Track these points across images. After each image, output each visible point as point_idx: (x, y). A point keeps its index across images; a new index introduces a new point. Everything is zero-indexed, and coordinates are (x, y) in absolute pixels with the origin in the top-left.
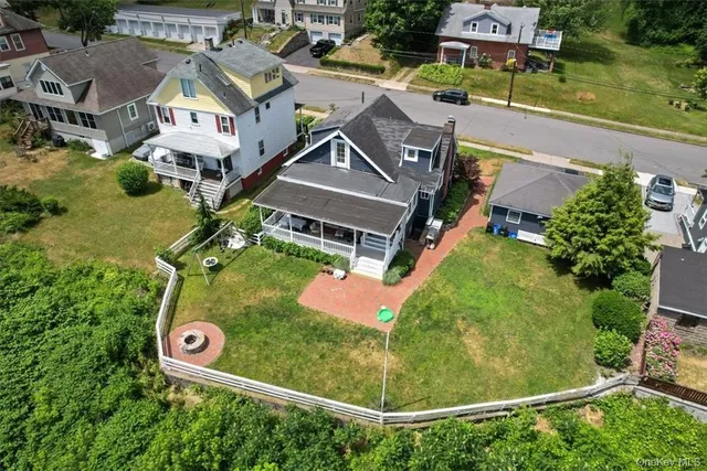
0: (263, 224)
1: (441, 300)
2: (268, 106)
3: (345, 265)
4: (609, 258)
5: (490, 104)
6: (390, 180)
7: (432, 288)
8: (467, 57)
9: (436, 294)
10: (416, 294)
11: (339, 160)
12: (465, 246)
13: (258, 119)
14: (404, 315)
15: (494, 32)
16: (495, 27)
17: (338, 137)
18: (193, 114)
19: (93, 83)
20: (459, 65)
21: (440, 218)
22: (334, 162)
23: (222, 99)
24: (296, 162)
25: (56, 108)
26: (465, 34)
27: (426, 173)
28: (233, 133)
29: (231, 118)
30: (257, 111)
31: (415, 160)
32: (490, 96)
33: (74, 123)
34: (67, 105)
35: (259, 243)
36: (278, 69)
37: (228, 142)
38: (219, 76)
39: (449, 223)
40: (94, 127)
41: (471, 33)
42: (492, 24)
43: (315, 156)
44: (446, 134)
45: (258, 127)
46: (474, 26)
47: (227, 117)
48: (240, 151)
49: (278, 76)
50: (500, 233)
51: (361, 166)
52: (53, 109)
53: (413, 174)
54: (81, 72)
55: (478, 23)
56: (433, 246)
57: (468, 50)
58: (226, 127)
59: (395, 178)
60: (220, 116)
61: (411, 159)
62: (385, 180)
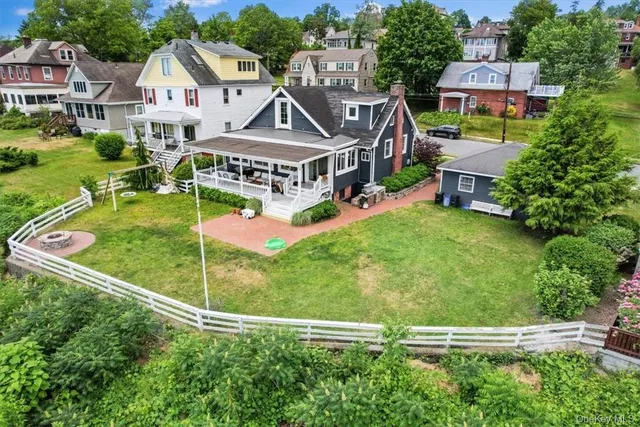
1: (350, 241)
2: (239, 93)
3: (258, 206)
4: (571, 202)
5: (484, 141)
6: (327, 135)
7: (345, 232)
8: (467, 105)
9: (347, 237)
10: (324, 234)
11: (282, 122)
12: (406, 210)
13: (226, 101)
14: (297, 246)
15: (492, 81)
16: (493, 77)
17: (281, 95)
18: (169, 91)
19: (112, 85)
20: (458, 112)
21: (383, 185)
22: (278, 124)
23: (190, 72)
24: (246, 128)
25: (81, 104)
26: (464, 85)
27: (367, 131)
28: (197, 105)
29: (196, 90)
30: (226, 92)
31: (356, 118)
32: (486, 136)
33: (91, 117)
34: (88, 100)
35: (187, 191)
36: (254, 63)
37: (193, 114)
38: (194, 57)
39: (393, 191)
40: (103, 119)
41: (470, 83)
42: (490, 75)
43: (262, 120)
44: (393, 97)
45: (226, 108)
46: (473, 77)
47: (193, 89)
48: (202, 122)
49: (254, 70)
50: (451, 204)
51: (301, 125)
52: (79, 106)
53: (353, 133)
54: (105, 76)
55: (476, 74)
56: (366, 206)
57: (467, 99)
58: (192, 100)
59: (333, 135)
60: (188, 89)
61: (352, 118)
62: (322, 136)
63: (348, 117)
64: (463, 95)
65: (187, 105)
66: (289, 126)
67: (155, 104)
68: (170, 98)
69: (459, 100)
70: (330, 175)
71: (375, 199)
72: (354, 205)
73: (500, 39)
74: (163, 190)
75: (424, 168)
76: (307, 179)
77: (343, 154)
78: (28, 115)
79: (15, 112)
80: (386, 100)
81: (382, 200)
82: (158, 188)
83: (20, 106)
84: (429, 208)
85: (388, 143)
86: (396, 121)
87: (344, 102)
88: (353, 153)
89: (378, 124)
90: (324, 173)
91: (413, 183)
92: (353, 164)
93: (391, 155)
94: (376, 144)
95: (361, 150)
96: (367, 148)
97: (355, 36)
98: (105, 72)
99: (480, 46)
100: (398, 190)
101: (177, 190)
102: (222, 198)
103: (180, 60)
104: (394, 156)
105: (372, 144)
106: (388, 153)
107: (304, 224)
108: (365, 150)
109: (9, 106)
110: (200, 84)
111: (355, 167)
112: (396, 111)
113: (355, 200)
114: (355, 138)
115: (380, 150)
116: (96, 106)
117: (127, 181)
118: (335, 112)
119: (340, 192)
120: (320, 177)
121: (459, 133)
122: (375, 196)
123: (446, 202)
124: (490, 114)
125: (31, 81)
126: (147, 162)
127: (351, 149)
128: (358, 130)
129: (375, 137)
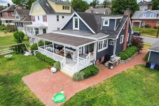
0: (39, 47)
1: (105, 97)
2: (63, 17)
3: (58, 67)
6: (94, 32)
7: (102, 88)
8: (141, 25)
9: (103, 92)
11: (76, 27)
12: (132, 71)
13: (58, 20)
15: (152, 16)
16: (152, 15)
17: (75, 15)
18: (38, 17)
19: (26, 17)
20: (138, 27)
21: (119, 56)
22: (74, 28)
23: (44, 9)
24: (62, 29)
25: (18, 22)
26: (141, 18)
27: (113, 31)
28: (46, 21)
29: (46, 16)
30: (58, 17)
31: (108, 25)
32: (149, 35)
33: (20, 26)
34: (19, 21)
35: (35, 54)
36: (69, 7)
37: (45, 24)
38: (47, 4)
39: (124, 59)
40: (23, 27)
41: (143, 17)
42: (151, 14)
43: (68, 26)
44: (125, 16)
45: (58, 23)
46: (144, 15)
47: (45, 15)
48: (48, 28)
49: (69, 9)
50: (155, 68)
51: (83, 28)
52: (17, 23)
53: (106, 32)
54: (25, 14)
55: (145, 14)
56: (112, 67)
57: (142, 23)
58: (45, 19)
59: (97, 33)
60: (44, 15)
61: (106, 25)
62: (92, 33)
63: (104, 25)
64: (140, 21)
65: (44, 21)
66: (78, 29)
67: (35, 21)
68: (39, 19)
69: (139, 23)
70: (95, 52)
71: (116, 64)
72: (106, 66)
73: (149, 5)
74: (27, 54)
75: (136, 48)
76: (84, 53)
77: (102, 42)
78: (6, 26)
79: (4, 25)
80: (121, 17)
81: (119, 63)
82: (25, 53)
83: (4, 23)
84: (143, 69)
85: (122, 37)
86: (126, 27)
87: (102, 18)
88: (106, 41)
89: (118, 28)
90: (92, 51)
91: (132, 55)
92: (106, 46)
93: (122, 42)
94: (117, 37)
95: (109, 40)
96: (113, 39)
97: (104, 6)
98: (25, 12)
99: (142, 8)
100: (126, 59)
101: (31, 54)
102: (46, 60)
103: (41, 5)
104: (124, 43)
105: (116, 37)
106: (121, 42)
107: (79, 80)
108: (112, 40)
109: (2, 23)
110: (47, 13)
111: (107, 48)
112: (126, 22)
113: (107, 64)
114: (107, 34)
115: (118, 40)
116: (21, 23)
117: (14, 49)
118: (98, 23)
119: (99, 59)
120: (90, 53)
121: (140, 34)
122: (116, 62)
123: (152, 67)
124: (150, 28)
125: (8, 16)
126: (21, 42)
127: (105, 39)
128: (108, 30)
129: (117, 34)
